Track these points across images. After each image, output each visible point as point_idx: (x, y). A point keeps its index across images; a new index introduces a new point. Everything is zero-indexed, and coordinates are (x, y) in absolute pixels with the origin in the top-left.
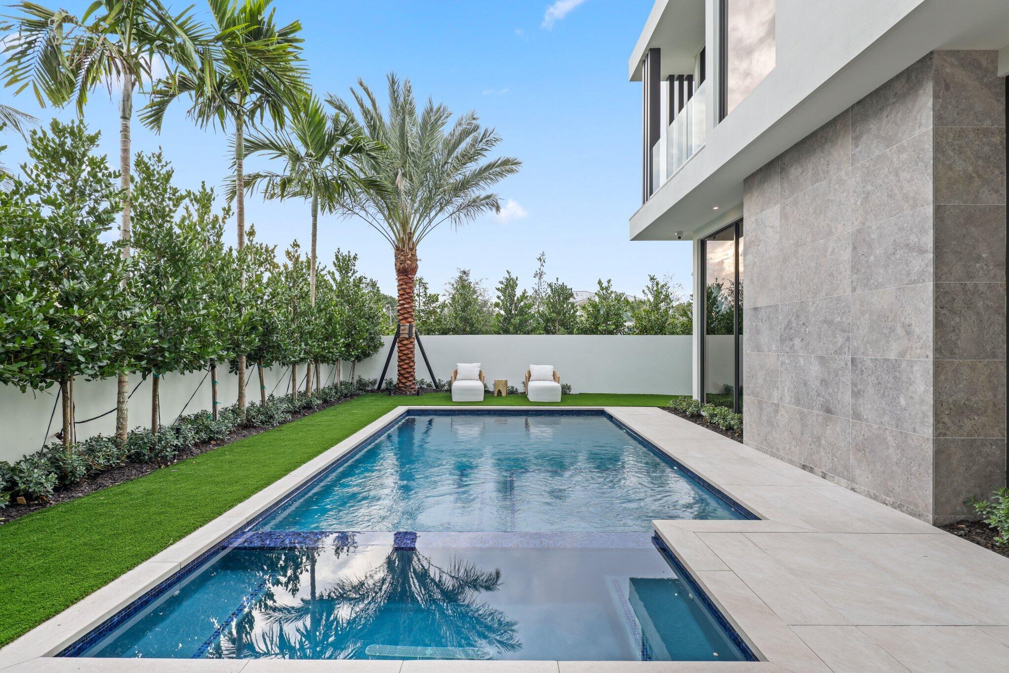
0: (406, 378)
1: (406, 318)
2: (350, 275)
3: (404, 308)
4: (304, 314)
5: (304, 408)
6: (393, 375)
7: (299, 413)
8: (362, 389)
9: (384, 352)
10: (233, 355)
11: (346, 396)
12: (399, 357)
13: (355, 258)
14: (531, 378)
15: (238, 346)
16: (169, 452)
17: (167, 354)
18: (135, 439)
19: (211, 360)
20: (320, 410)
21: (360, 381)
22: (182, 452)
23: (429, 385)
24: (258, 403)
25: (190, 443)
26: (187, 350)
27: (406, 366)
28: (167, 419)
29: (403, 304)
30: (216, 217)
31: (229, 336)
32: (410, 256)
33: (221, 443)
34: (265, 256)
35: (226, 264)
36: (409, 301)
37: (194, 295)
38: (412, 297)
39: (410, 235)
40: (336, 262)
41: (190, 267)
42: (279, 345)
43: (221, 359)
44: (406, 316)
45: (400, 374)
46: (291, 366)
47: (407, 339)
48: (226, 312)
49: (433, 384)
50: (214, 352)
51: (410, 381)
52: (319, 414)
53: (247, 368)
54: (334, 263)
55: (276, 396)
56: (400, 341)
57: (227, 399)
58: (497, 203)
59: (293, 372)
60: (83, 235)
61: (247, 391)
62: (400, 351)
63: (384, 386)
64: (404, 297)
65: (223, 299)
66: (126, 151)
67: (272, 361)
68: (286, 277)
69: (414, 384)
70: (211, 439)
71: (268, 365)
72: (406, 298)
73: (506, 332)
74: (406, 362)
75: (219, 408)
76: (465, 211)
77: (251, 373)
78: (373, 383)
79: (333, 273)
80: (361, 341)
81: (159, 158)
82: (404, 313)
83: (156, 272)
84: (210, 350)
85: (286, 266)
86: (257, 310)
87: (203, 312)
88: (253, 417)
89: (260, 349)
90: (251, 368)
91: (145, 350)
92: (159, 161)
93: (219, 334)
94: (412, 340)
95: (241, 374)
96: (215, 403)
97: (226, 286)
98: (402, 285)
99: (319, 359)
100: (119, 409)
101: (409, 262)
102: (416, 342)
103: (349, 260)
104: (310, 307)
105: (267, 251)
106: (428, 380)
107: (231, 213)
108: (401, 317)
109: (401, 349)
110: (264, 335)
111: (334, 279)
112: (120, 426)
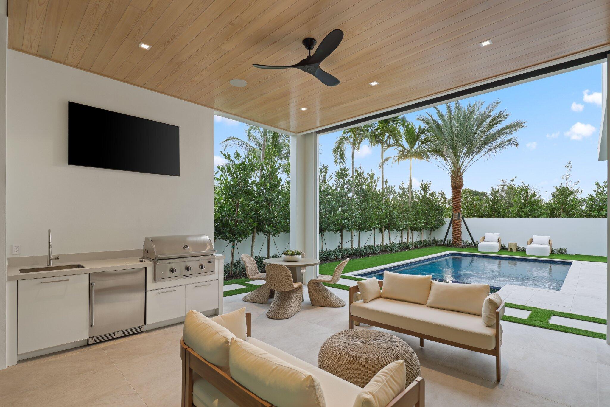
0: (456, 239)
1: (456, 210)
2: (428, 191)
3: (456, 205)
4: (406, 211)
5: (406, 248)
6: (450, 237)
7: (404, 249)
8: (436, 244)
9: (446, 226)
10: (380, 226)
11: (426, 246)
12: (453, 229)
13: (430, 184)
14: (532, 243)
15: (382, 223)
16: (363, 254)
17: (363, 225)
18: (355, 250)
19: (374, 227)
20: (412, 249)
21: (434, 240)
22: (366, 255)
23: (471, 244)
24: (388, 244)
25: (368, 252)
26: (368, 224)
27: (456, 234)
28: (362, 246)
29: (455, 203)
30: (375, 180)
31: (379, 220)
32: (458, 179)
33: (376, 254)
34: (390, 190)
35: (378, 195)
36: (458, 201)
37: (369, 208)
38: (460, 199)
39: (459, 169)
40: (421, 186)
41: (368, 199)
42: (395, 223)
43: (376, 227)
44: (456, 209)
45: (453, 237)
46: (401, 231)
47: (457, 220)
48: (378, 212)
49: (473, 243)
50: (375, 225)
51: (459, 241)
52: (411, 250)
53: (385, 231)
54: (421, 187)
55: (395, 242)
56: (454, 221)
57: (378, 242)
58: (516, 142)
59: (402, 234)
60: (345, 195)
61: (385, 239)
62: (453, 226)
63: (446, 243)
64: (455, 200)
65: (377, 208)
66: (353, 168)
67: (393, 229)
68: (399, 196)
69: (461, 242)
70: (374, 253)
71: (392, 230)
72: (457, 200)
73: (520, 216)
74: (457, 231)
75: (376, 244)
76: (493, 151)
77: (386, 233)
78: (441, 241)
79: (420, 191)
80: (433, 221)
81: (360, 168)
82: (456, 208)
83: (360, 202)
84: (374, 224)
85: (399, 192)
86: (388, 210)
87: (372, 213)
88: (386, 248)
89: (389, 224)
90: (386, 231)
91: (358, 224)
92: (361, 169)
93: (376, 219)
94: (460, 221)
95: (383, 233)
96: (375, 242)
97: (378, 203)
98: (454, 194)
99: (412, 229)
100: (351, 240)
101: (458, 183)
102: (462, 222)
103: (427, 185)
104: (408, 208)
105: (392, 188)
106: (470, 241)
107: (379, 178)
108: (454, 210)
109: (454, 225)
110: (390, 219)
111: (421, 194)
112: (352, 245)
